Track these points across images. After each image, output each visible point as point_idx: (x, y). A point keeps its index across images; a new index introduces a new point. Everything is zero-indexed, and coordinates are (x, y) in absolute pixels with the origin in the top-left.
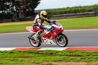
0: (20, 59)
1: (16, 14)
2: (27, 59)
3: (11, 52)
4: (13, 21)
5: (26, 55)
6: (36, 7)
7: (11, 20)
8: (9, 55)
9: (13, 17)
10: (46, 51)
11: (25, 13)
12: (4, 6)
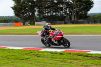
0: (69, 61)
1: (68, 17)
2: (76, 61)
3: (61, 54)
4: (65, 23)
5: (75, 57)
6: (89, 10)
7: (63, 22)
8: (59, 56)
9: (66, 19)
10: (95, 54)
11: (77, 16)
12: (58, 9)
